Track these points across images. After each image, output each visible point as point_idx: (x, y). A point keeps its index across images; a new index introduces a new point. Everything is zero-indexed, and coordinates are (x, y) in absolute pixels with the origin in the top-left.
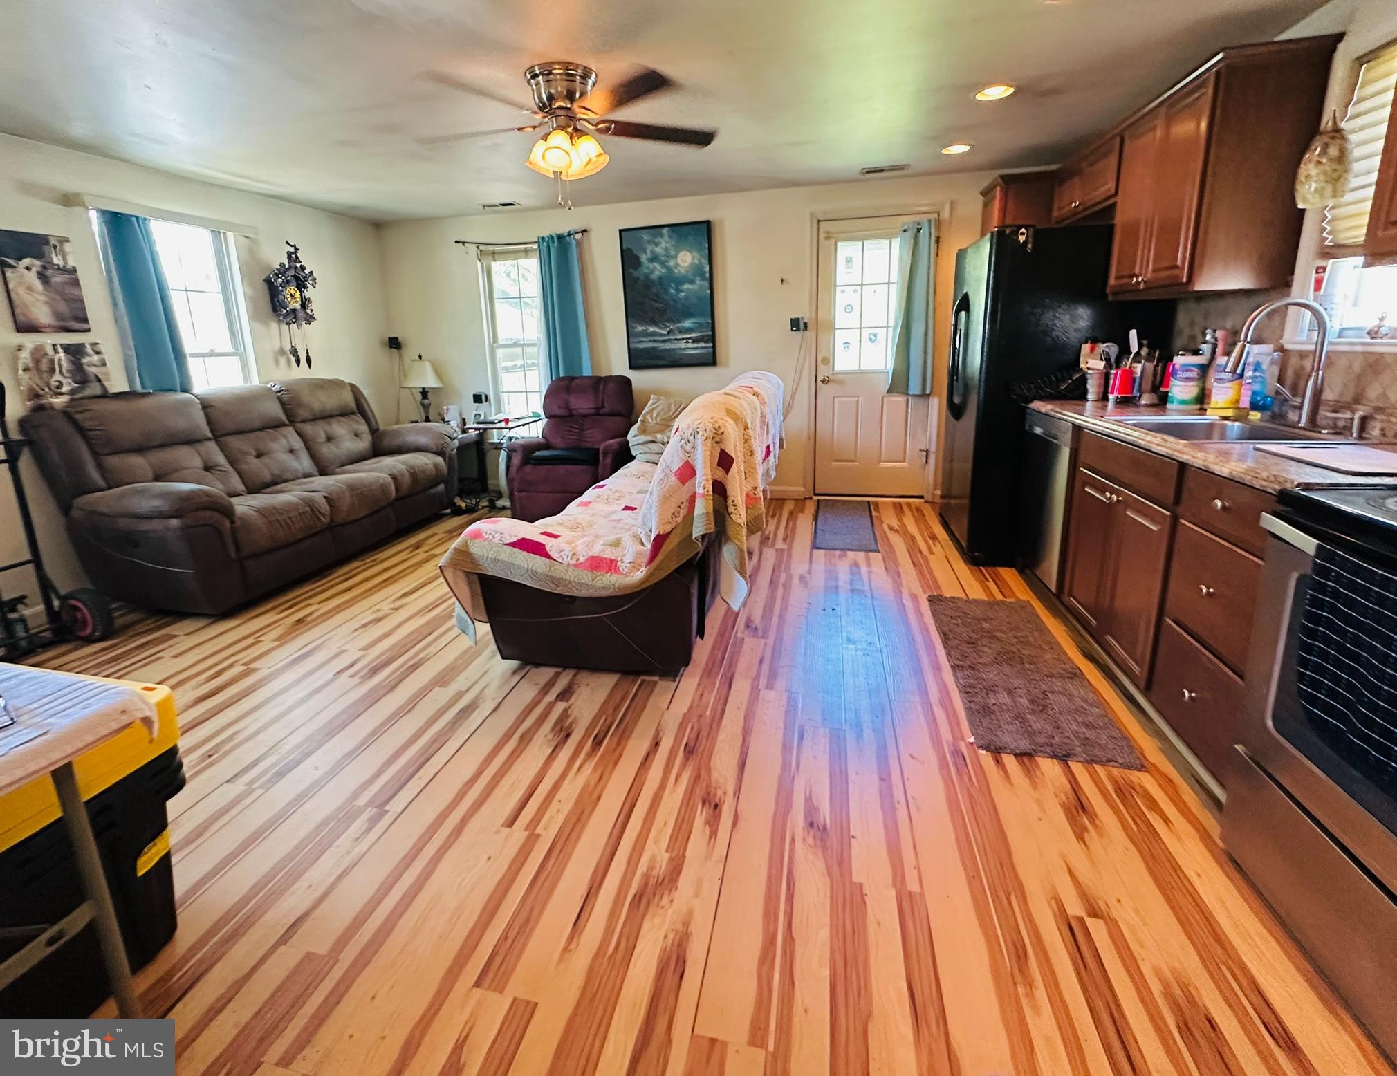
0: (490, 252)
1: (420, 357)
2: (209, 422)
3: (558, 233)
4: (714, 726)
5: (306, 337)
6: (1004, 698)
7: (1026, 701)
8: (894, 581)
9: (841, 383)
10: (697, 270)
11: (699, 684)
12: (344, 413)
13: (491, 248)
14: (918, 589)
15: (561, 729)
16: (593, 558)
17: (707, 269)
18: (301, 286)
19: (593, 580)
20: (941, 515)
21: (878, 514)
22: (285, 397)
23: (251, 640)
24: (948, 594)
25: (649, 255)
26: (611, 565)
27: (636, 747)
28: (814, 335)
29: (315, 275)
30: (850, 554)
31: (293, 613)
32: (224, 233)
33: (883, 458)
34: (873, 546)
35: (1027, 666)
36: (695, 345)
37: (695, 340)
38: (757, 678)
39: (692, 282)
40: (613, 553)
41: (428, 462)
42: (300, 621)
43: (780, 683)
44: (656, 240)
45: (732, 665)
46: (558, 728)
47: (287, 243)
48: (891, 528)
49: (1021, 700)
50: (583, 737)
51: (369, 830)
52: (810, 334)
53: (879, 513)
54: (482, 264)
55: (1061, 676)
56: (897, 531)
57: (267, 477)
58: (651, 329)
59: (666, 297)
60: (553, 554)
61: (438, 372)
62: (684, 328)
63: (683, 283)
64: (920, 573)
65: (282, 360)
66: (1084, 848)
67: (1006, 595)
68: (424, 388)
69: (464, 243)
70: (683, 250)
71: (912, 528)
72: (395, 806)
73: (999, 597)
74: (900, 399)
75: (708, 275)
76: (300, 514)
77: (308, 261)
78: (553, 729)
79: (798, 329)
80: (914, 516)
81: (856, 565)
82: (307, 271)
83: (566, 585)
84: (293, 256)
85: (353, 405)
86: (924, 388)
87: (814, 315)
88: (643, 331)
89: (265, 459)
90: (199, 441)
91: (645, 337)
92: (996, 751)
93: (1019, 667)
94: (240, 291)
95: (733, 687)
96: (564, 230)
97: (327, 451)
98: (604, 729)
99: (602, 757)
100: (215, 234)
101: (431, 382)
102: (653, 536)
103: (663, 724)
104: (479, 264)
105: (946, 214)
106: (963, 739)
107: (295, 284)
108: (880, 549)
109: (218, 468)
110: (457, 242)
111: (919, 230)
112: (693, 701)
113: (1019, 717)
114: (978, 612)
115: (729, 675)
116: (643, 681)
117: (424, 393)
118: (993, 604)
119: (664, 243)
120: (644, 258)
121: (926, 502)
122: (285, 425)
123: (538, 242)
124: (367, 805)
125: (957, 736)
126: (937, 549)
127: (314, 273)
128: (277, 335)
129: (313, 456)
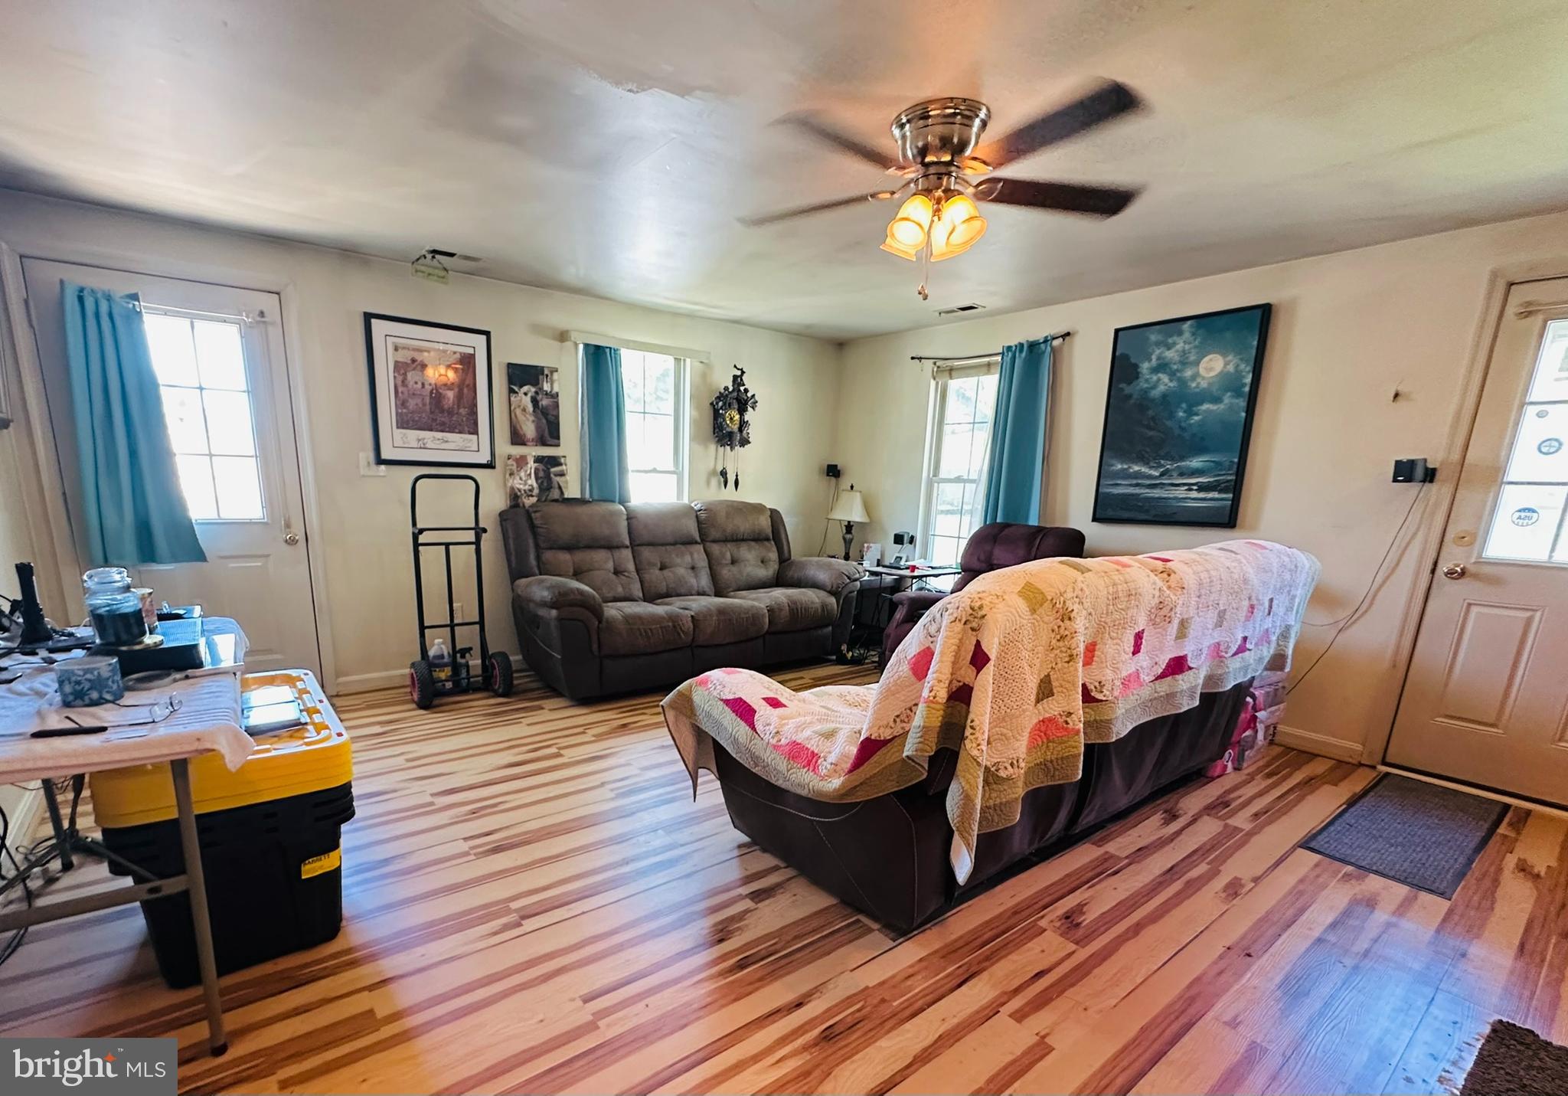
0: (947, 369)
1: (852, 487)
2: (630, 533)
3: (1031, 339)
4: (889, 1025)
5: (736, 459)
9: (1493, 580)
10: (1230, 383)
11: (921, 960)
12: (758, 538)
13: (949, 363)
15: (722, 930)
16: (795, 744)
17: (1248, 379)
18: (742, 411)
19: (788, 771)
21: (1510, 832)
22: (703, 515)
23: (580, 730)
25: (1154, 362)
26: (811, 760)
27: (777, 994)
28: (1447, 492)
29: (756, 398)
30: (1374, 880)
31: (624, 717)
32: (684, 360)
34: (1444, 885)
36: (1202, 495)
37: (1202, 488)
38: (1011, 994)
39: (1217, 400)
40: (817, 746)
41: (817, 600)
42: (624, 726)
43: (1041, 1020)
44: (1170, 341)
45: (991, 958)
46: (720, 927)
47: (735, 366)
48: (1523, 869)
50: (734, 950)
51: (495, 933)
52: (1439, 491)
53: (1517, 830)
54: (937, 383)
56: (1534, 877)
57: (663, 589)
58: (1136, 468)
59: (1169, 423)
60: (759, 726)
61: (867, 507)
62: (1188, 468)
63: (1201, 403)
65: (714, 482)
68: (849, 522)
69: (920, 359)
70: (1209, 353)
72: (529, 925)
75: (1247, 389)
76: (661, 628)
77: (751, 384)
78: (715, 925)
79: (1409, 479)
81: (1370, 901)
82: (749, 395)
83: (764, 767)
84: (738, 380)
85: (769, 531)
87: (1456, 456)
88: (1124, 470)
89: (666, 572)
90: (618, 547)
91: (1124, 478)
94: (688, 412)
96: (1038, 335)
97: (727, 573)
98: (764, 953)
99: (732, 982)
100: (677, 360)
101: (857, 515)
102: (862, 738)
103: (831, 986)
104: (933, 383)
107: (736, 406)
108: (1457, 896)
109: (626, 574)
110: (913, 358)
112: (893, 977)
115: (973, 968)
116: (858, 921)
117: (849, 527)
119: (1183, 342)
120: (1145, 367)
122: (696, 543)
123: (1003, 354)
124: (516, 911)
127: (756, 397)
128: (715, 456)
129: (714, 576)
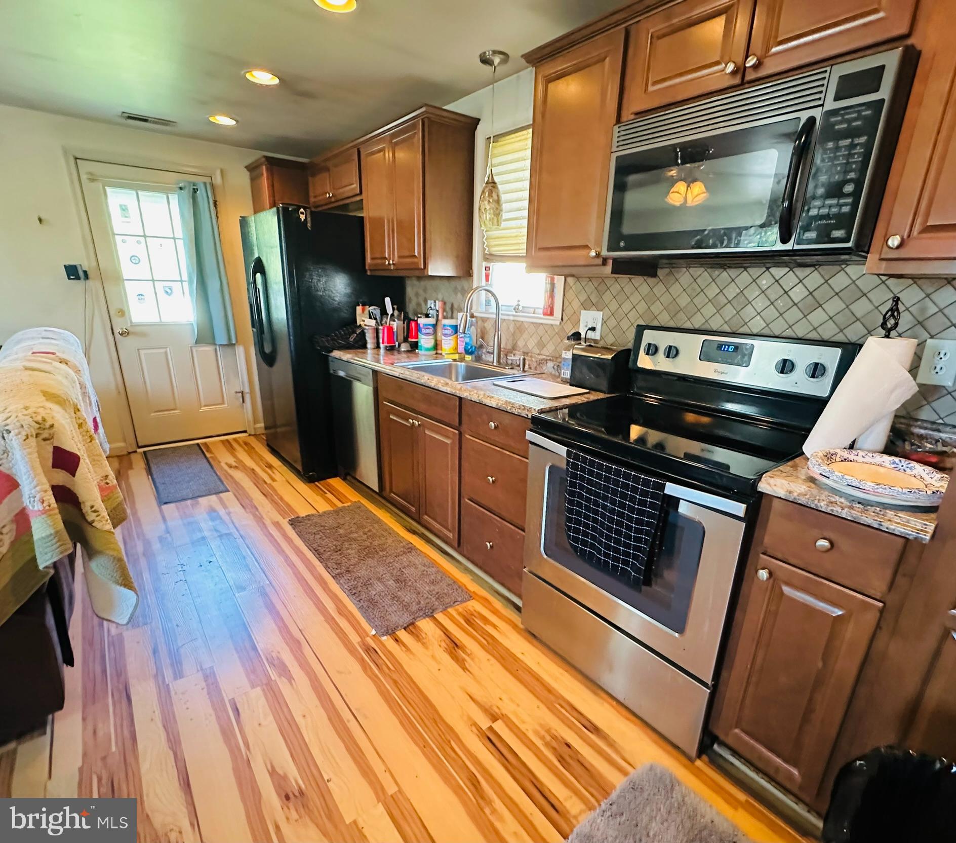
4: (130, 759)
6: (379, 587)
7: (393, 582)
8: (255, 516)
9: (143, 335)
11: (84, 719)
14: (279, 518)
20: (268, 445)
21: (212, 455)
24: (303, 514)
28: (99, 285)
30: (203, 501)
33: (203, 404)
34: (222, 488)
35: (381, 553)
38: (158, 675)
43: (189, 667)
45: (120, 673)
48: (230, 467)
49: (390, 583)
52: (94, 284)
53: (213, 453)
55: (404, 553)
56: (236, 467)
64: (273, 501)
66: (470, 675)
67: (343, 501)
71: (249, 462)
73: (340, 505)
74: (209, 349)
79: (77, 278)
80: (245, 450)
81: (212, 510)
86: (229, 338)
92: (391, 632)
93: (376, 556)
95: (134, 698)
105: (218, 180)
106: (368, 636)
108: (229, 489)
111: (195, 191)
113: (395, 597)
114: (331, 522)
115: (121, 687)
118: (337, 512)
121: (250, 435)
125: (362, 633)
126: (277, 476)
